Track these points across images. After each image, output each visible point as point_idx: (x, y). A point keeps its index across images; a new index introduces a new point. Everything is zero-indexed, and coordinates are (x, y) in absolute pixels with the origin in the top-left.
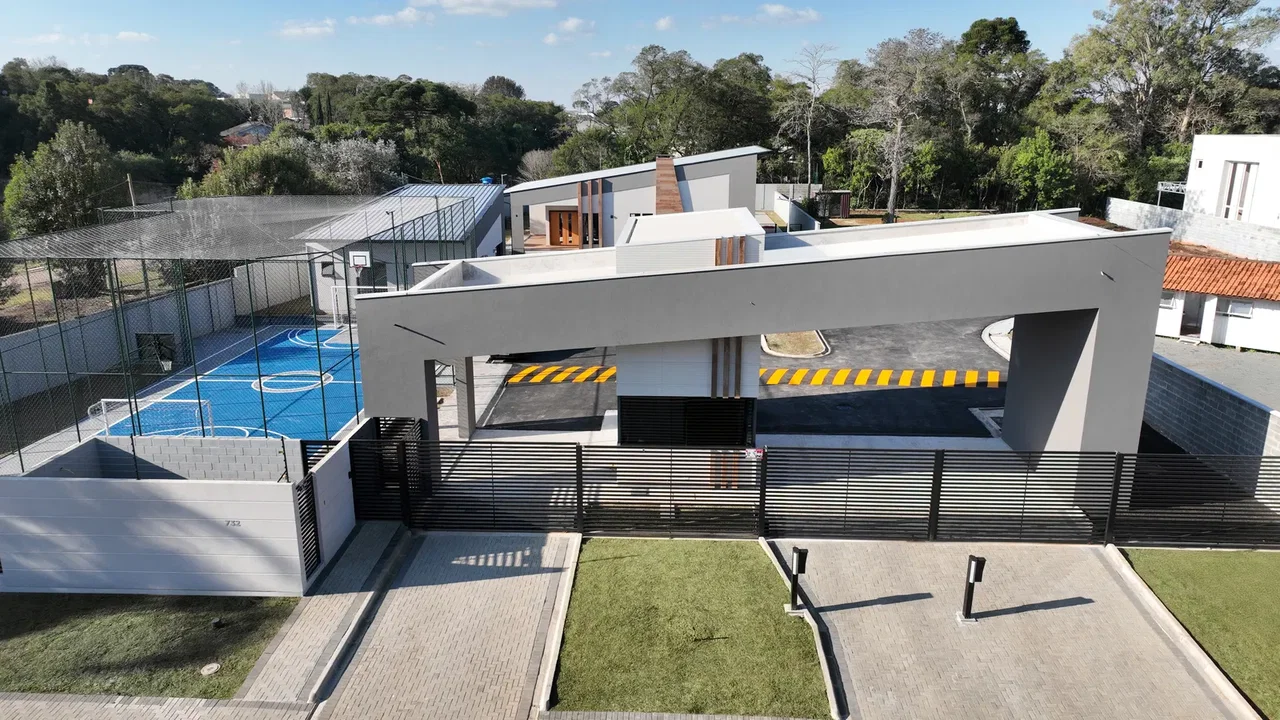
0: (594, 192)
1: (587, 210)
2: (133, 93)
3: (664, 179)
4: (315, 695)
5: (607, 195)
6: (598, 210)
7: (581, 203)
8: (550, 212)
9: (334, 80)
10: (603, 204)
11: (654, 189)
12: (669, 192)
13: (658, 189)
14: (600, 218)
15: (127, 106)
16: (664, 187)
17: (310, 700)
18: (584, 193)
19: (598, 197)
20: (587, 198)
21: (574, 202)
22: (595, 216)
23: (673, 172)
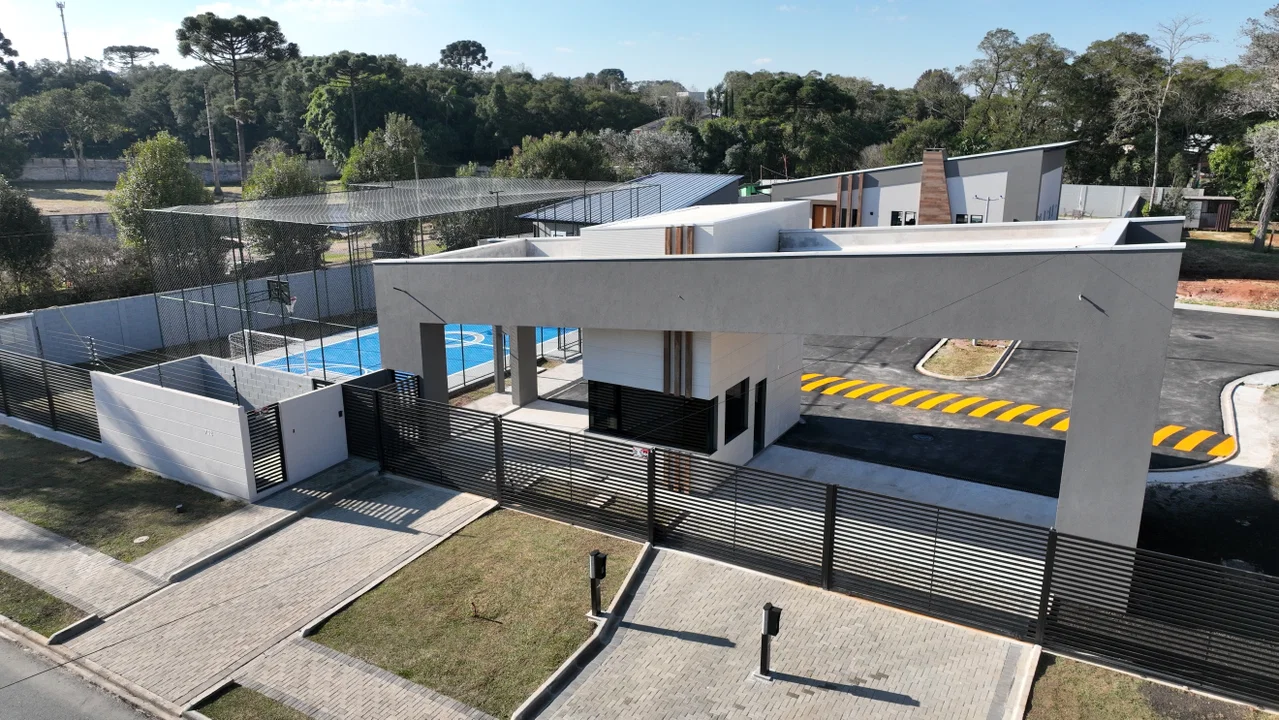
0: (855, 186)
1: (846, 205)
2: (560, 92)
3: (930, 174)
4: (174, 576)
5: (870, 191)
6: (856, 206)
7: (841, 197)
8: (814, 206)
9: (748, 76)
10: (862, 199)
11: (918, 186)
12: (935, 190)
13: (923, 185)
14: (859, 214)
15: (553, 104)
16: (930, 183)
17: (168, 579)
18: (844, 187)
19: (857, 192)
20: (846, 194)
21: (833, 197)
22: (855, 211)
23: (942, 167)
